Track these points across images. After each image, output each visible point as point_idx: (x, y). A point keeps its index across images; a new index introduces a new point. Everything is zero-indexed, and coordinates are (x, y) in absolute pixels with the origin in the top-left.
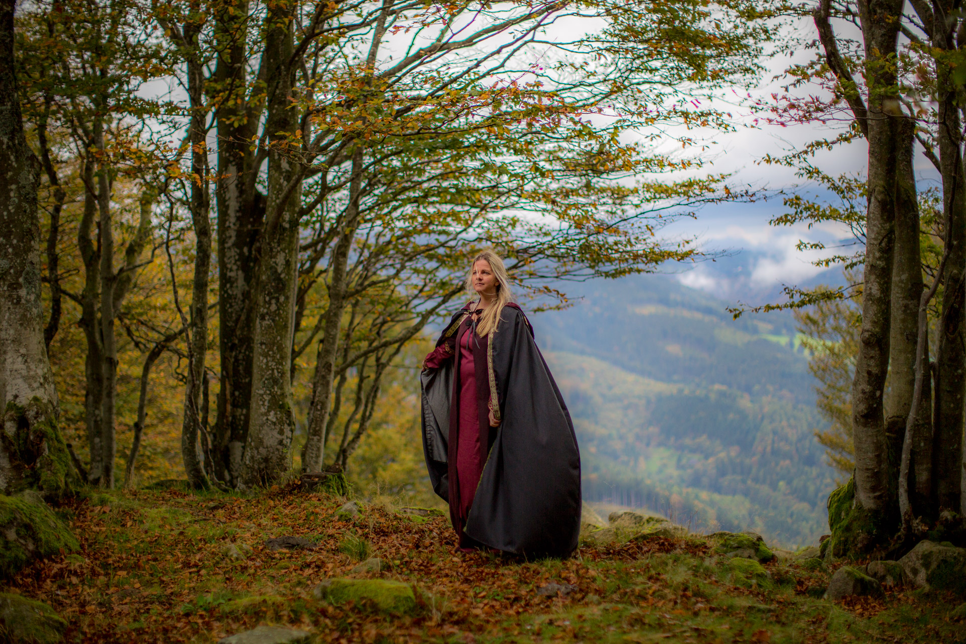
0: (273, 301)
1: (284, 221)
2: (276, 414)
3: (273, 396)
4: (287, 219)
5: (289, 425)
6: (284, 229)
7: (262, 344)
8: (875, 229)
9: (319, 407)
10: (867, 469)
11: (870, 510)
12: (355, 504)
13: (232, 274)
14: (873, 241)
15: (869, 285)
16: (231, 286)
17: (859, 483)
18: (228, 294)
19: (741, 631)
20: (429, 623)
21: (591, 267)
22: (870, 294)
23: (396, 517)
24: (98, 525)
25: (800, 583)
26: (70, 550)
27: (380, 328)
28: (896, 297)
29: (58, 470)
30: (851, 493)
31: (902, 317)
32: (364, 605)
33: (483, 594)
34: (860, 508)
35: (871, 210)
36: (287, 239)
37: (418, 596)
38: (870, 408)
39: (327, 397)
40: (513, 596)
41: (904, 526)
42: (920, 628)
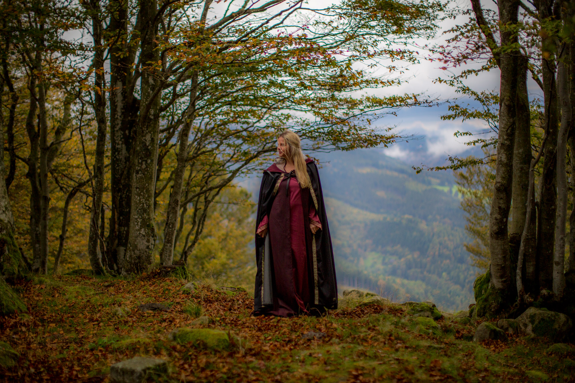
0: (144, 163)
1: (150, 114)
2: (145, 230)
3: (144, 219)
4: (152, 114)
5: (153, 237)
6: (151, 119)
7: (137, 188)
8: (504, 122)
9: (171, 226)
10: (498, 265)
11: (499, 289)
12: (193, 284)
13: (119, 146)
14: (503, 129)
15: (500, 155)
16: (118, 154)
17: (493, 273)
18: (117, 158)
19: (424, 360)
20: (238, 355)
21: (334, 144)
22: (501, 161)
23: (217, 292)
24: (38, 296)
25: (458, 332)
26: (21, 311)
27: (207, 179)
28: (516, 163)
29: (14, 263)
30: (488, 279)
31: (519, 174)
32: (199, 344)
33: (269, 338)
34: (493, 288)
35: (502, 111)
36: (152, 125)
37: (231, 339)
38: (500, 228)
39: (175, 220)
40: (287, 339)
41: (519, 298)
42: (529, 359)
